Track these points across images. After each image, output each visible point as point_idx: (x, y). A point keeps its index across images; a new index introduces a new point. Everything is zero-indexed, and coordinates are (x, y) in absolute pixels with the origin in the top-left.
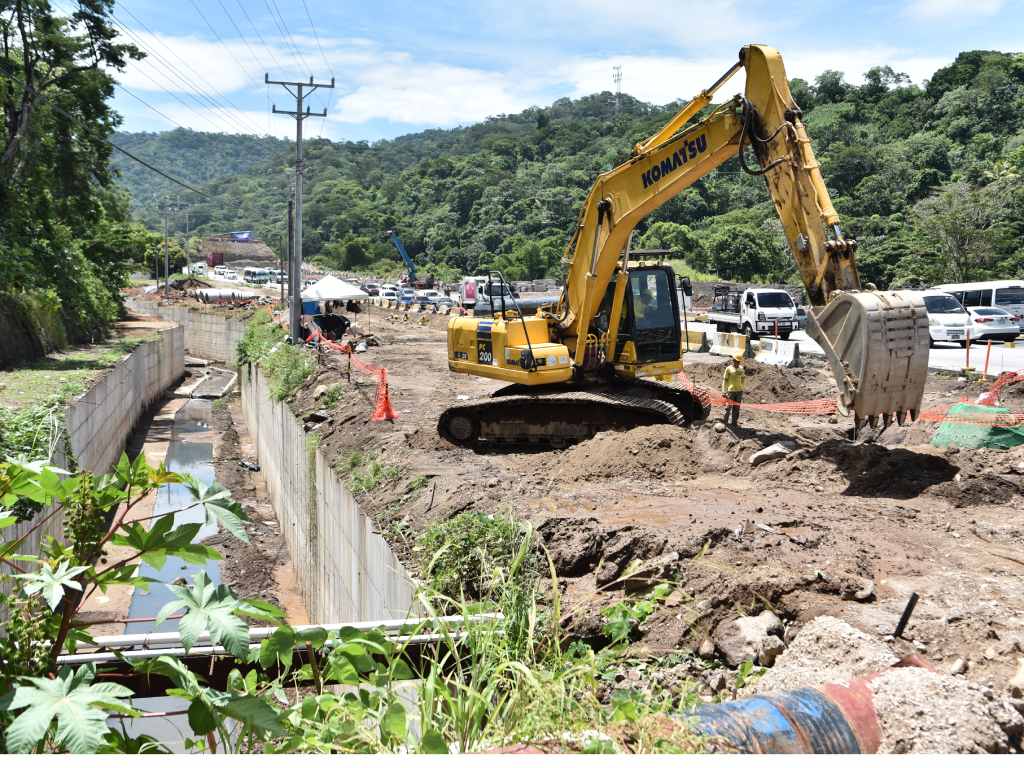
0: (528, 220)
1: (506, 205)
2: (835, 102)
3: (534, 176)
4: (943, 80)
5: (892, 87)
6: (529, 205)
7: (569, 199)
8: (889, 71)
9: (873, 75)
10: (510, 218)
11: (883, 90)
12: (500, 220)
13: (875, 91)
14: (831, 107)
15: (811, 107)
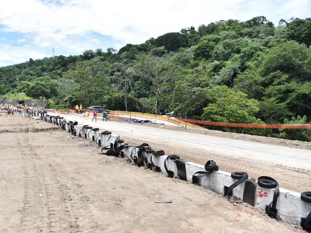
0: (13, 84)
1: (8, 79)
2: (100, 56)
3: (19, 72)
4: (123, 50)
5: (113, 53)
6: (14, 80)
7: (25, 78)
8: (112, 49)
9: (109, 50)
10: (8, 83)
11: (111, 53)
12: (5, 84)
13: (109, 53)
14: (99, 57)
15: (94, 57)
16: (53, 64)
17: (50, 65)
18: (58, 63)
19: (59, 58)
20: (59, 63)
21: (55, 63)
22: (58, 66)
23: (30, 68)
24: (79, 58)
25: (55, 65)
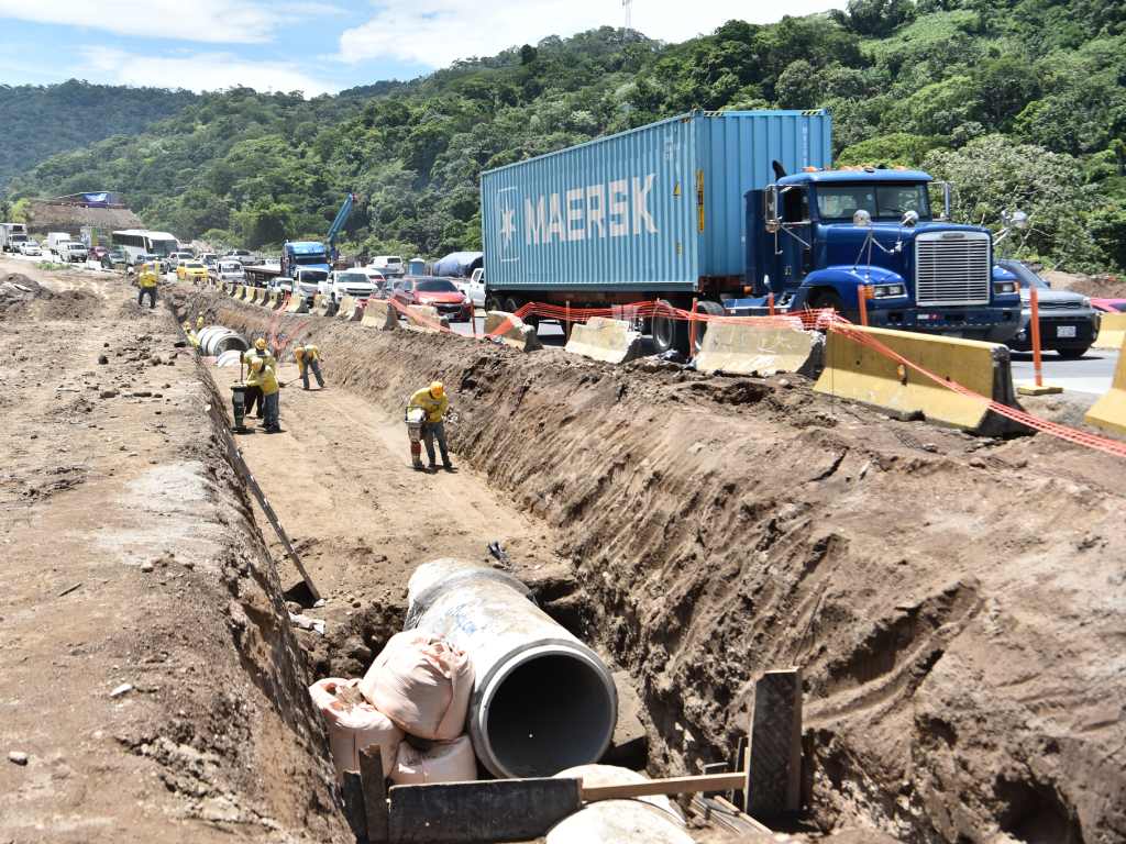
15: (912, 19)
16: (698, 69)
17: (681, 73)
18: (721, 65)
19: (729, 38)
20: (729, 61)
21: (705, 66)
22: (724, 79)
23: (573, 95)
24: (830, 30)
25: (703, 76)
